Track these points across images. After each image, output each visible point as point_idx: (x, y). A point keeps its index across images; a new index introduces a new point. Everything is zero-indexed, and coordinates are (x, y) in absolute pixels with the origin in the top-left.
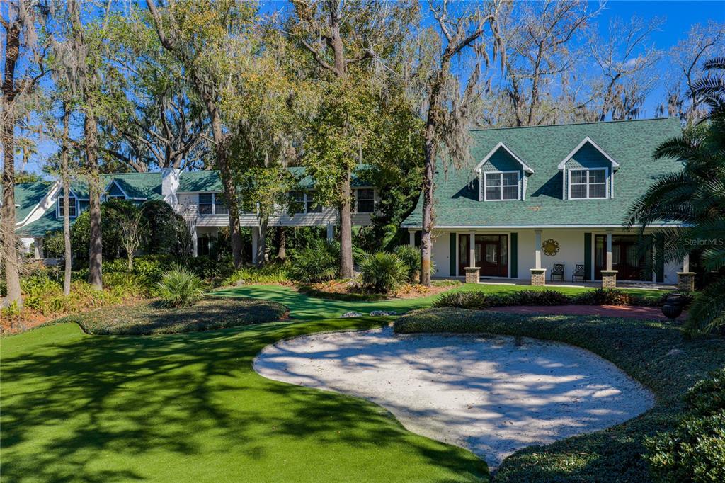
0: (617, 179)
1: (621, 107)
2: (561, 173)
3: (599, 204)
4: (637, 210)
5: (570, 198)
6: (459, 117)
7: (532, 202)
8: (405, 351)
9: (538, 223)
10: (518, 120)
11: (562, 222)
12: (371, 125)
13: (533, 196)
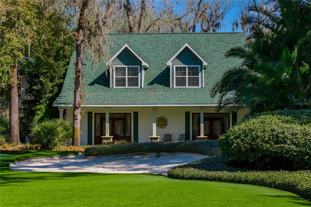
0: (206, 74)
1: (207, 21)
2: (168, 69)
3: (194, 91)
4: (218, 87)
5: (175, 87)
6: (102, 25)
7: (149, 89)
8: (94, 164)
9: (154, 103)
10: (130, 27)
11: (171, 102)
12: (35, 28)
13: (149, 84)
